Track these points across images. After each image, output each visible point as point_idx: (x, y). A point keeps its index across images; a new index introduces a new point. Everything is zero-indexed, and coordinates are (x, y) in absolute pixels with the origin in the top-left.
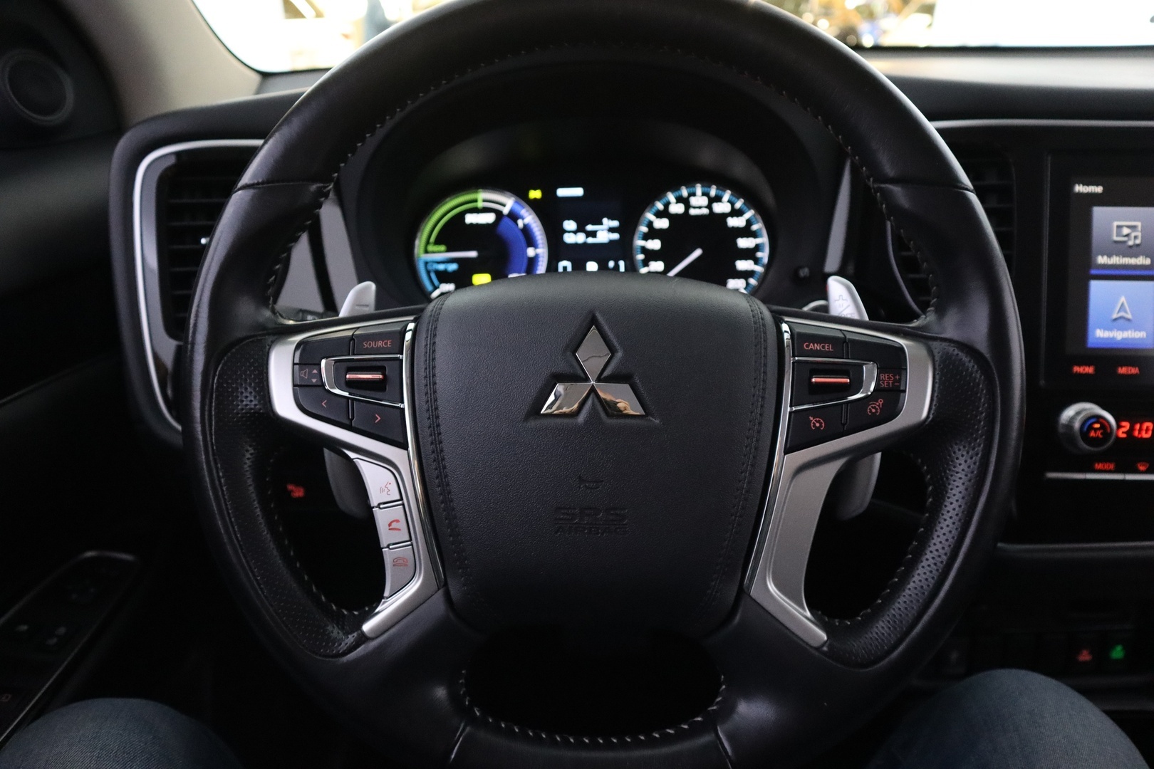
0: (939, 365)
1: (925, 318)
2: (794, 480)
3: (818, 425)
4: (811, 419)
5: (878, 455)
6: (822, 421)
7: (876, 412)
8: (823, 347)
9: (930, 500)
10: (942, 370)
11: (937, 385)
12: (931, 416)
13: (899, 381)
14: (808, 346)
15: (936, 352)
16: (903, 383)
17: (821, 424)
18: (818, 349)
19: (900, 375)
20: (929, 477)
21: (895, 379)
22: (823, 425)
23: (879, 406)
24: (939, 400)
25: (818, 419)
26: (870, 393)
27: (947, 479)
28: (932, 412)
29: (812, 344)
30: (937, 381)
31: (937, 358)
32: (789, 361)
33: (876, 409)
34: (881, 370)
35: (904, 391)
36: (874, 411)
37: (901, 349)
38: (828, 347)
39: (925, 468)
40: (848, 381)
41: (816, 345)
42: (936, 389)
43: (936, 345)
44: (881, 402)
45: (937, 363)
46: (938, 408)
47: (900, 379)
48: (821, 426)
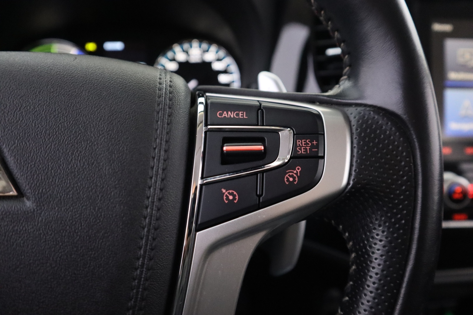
0: (357, 130)
1: (339, 87)
2: (208, 259)
3: (231, 197)
4: (224, 191)
5: (303, 224)
6: (235, 193)
7: (294, 180)
8: (238, 115)
9: (354, 267)
10: (359, 134)
11: (355, 150)
12: (351, 182)
13: (317, 146)
14: (221, 114)
15: (352, 118)
16: (321, 149)
17: (234, 196)
18: (232, 116)
19: (317, 141)
20: (351, 243)
21: (312, 145)
22: (237, 197)
23: (296, 174)
24: (359, 165)
25: (231, 191)
26: (286, 161)
27: (371, 247)
28: (352, 178)
29: (225, 112)
30: (355, 145)
31: (354, 122)
32: (201, 130)
33: (294, 178)
34: (297, 136)
35: (323, 157)
36: (291, 179)
37: (318, 117)
38: (243, 115)
39: (347, 234)
40: (263, 148)
41: (229, 113)
42: (355, 154)
43: (352, 111)
44: (298, 170)
45: (354, 128)
46: (358, 174)
47: (318, 145)
48: (234, 199)
